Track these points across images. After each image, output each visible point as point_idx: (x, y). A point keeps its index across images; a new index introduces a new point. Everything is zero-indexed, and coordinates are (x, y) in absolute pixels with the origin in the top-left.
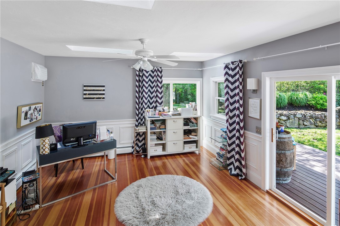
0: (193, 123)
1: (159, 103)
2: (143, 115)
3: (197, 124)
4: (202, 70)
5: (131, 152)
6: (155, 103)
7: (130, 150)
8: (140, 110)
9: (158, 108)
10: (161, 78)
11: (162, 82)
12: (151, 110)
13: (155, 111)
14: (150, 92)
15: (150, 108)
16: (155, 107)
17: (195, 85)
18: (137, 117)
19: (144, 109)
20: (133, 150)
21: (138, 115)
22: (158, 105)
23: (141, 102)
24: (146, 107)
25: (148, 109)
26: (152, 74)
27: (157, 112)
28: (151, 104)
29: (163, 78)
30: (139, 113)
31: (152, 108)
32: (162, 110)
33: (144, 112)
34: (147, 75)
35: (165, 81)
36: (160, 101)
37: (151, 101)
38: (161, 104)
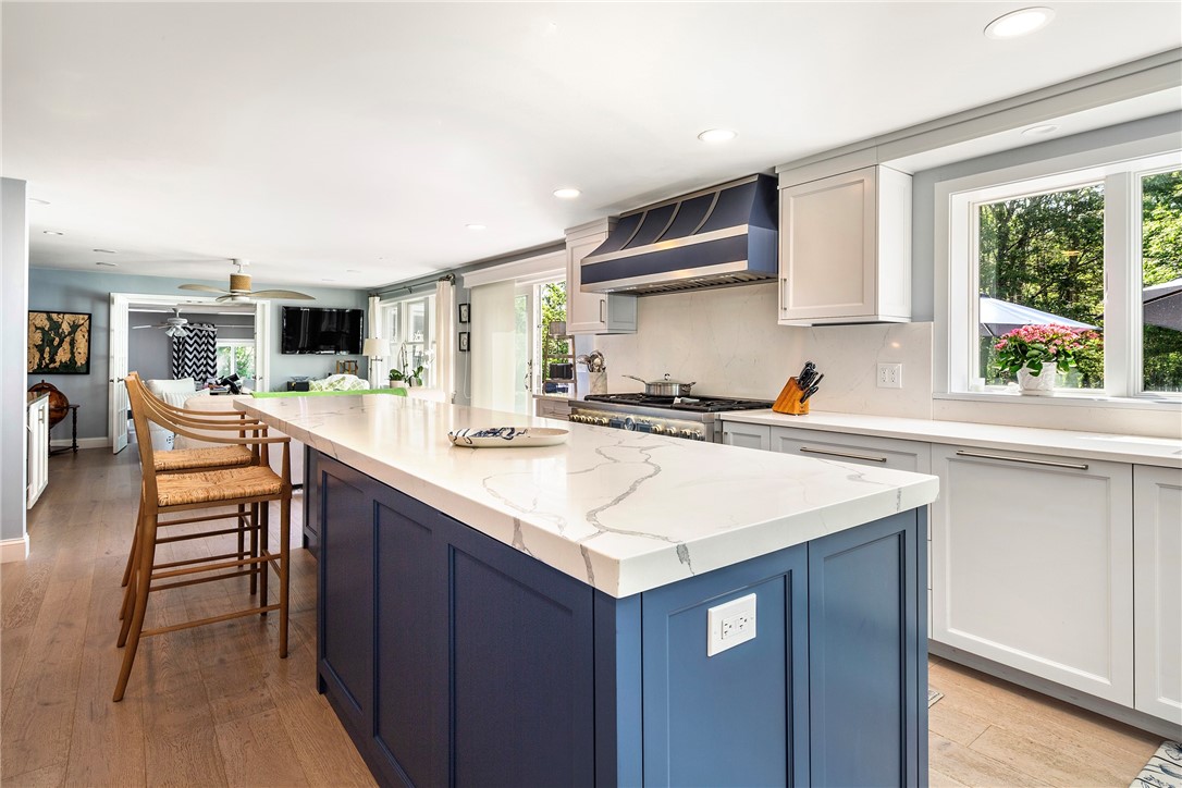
1: (210, 373)
9: (208, 380)
10: (213, 339)
11: (215, 344)
16: (205, 380)
22: (209, 376)
35: (220, 343)
36: (212, 371)
37: (198, 371)
38: (213, 375)
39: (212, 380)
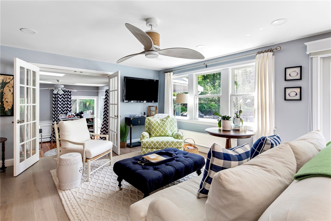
0: (90, 122)
1: (69, 111)
2: (58, 118)
3: (93, 122)
4: (98, 92)
5: (49, 141)
6: (66, 111)
7: (49, 140)
8: (56, 115)
9: (68, 114)
10: (70, 96)
11: (71, 98)
12: (63, 115)
13: (66, 115)
14: (63, 104)
15: (62, 114)
16: (66, 114)
17: (94, 100)
18: (53, 119)
19: (58, 114)
20: (51, 139)
21: (54, 118)
22: (68, 112)
23: (57, 110)
24: (60, 113)
25: (61, 115)
26: (64, 96)
27: (67, 116)
28: (63, 111)
29: (71, 96)
30: (55, 117)
31: (64, 114)
32: (71, 115)
33: (58, 116)
34: (61, 97)
35: (73, 98)
36: (69, 110)
37: (63, 110)
38: (70, 111)
39: (69, 114)
